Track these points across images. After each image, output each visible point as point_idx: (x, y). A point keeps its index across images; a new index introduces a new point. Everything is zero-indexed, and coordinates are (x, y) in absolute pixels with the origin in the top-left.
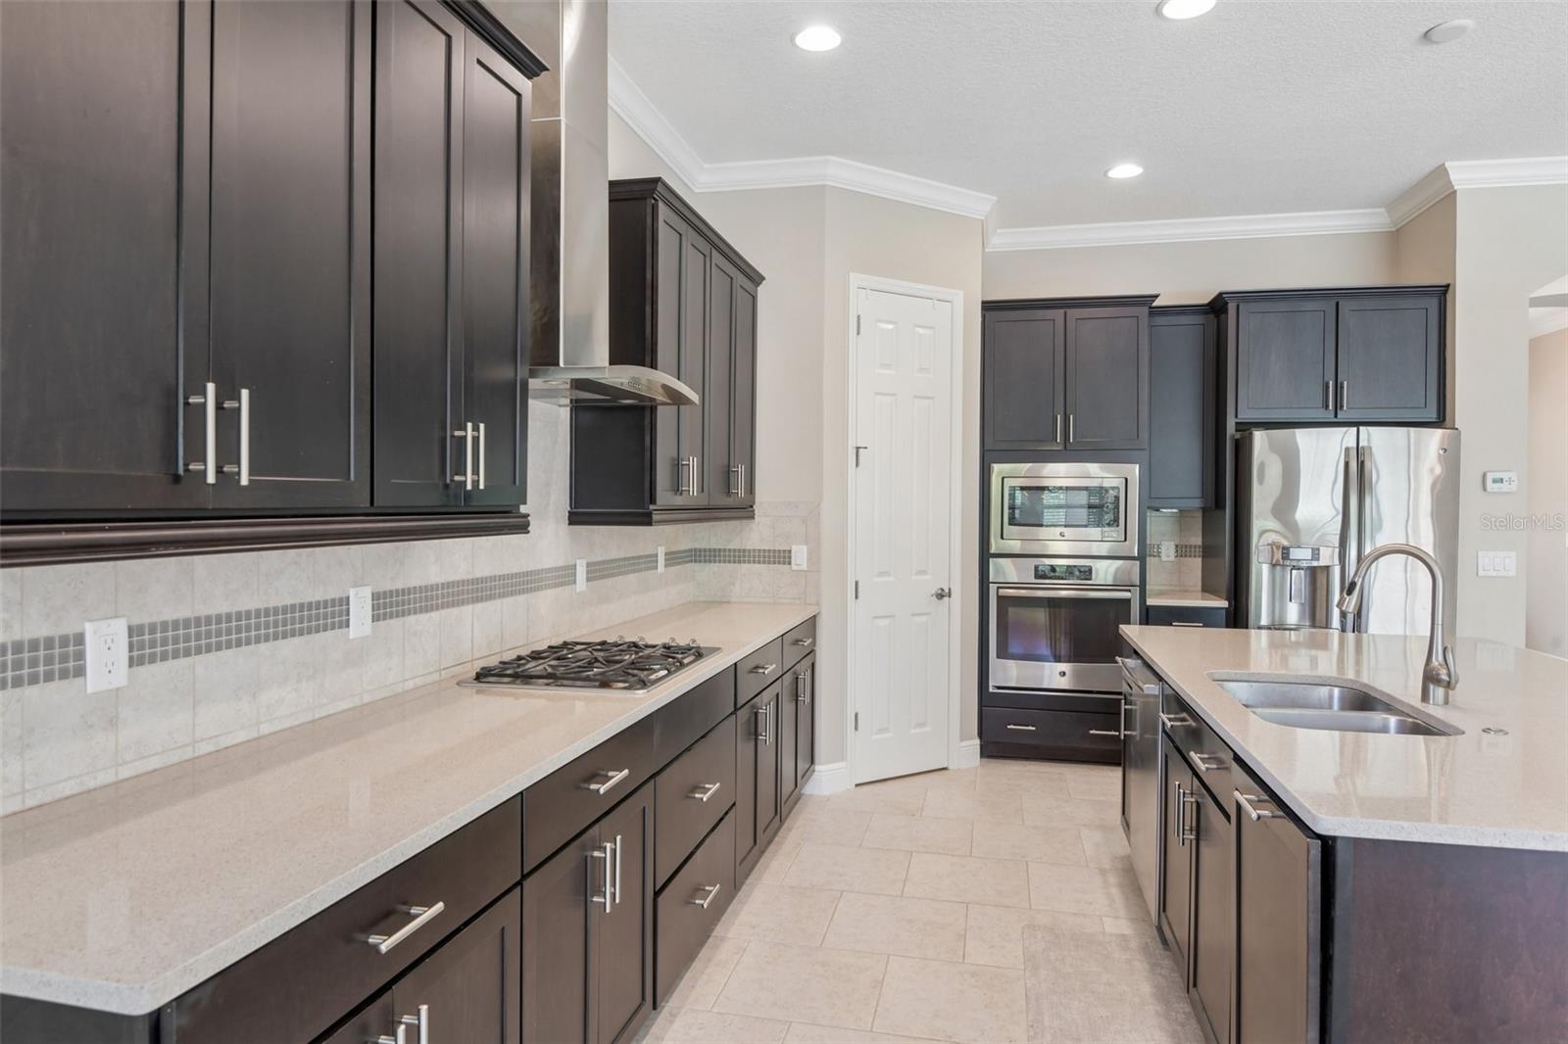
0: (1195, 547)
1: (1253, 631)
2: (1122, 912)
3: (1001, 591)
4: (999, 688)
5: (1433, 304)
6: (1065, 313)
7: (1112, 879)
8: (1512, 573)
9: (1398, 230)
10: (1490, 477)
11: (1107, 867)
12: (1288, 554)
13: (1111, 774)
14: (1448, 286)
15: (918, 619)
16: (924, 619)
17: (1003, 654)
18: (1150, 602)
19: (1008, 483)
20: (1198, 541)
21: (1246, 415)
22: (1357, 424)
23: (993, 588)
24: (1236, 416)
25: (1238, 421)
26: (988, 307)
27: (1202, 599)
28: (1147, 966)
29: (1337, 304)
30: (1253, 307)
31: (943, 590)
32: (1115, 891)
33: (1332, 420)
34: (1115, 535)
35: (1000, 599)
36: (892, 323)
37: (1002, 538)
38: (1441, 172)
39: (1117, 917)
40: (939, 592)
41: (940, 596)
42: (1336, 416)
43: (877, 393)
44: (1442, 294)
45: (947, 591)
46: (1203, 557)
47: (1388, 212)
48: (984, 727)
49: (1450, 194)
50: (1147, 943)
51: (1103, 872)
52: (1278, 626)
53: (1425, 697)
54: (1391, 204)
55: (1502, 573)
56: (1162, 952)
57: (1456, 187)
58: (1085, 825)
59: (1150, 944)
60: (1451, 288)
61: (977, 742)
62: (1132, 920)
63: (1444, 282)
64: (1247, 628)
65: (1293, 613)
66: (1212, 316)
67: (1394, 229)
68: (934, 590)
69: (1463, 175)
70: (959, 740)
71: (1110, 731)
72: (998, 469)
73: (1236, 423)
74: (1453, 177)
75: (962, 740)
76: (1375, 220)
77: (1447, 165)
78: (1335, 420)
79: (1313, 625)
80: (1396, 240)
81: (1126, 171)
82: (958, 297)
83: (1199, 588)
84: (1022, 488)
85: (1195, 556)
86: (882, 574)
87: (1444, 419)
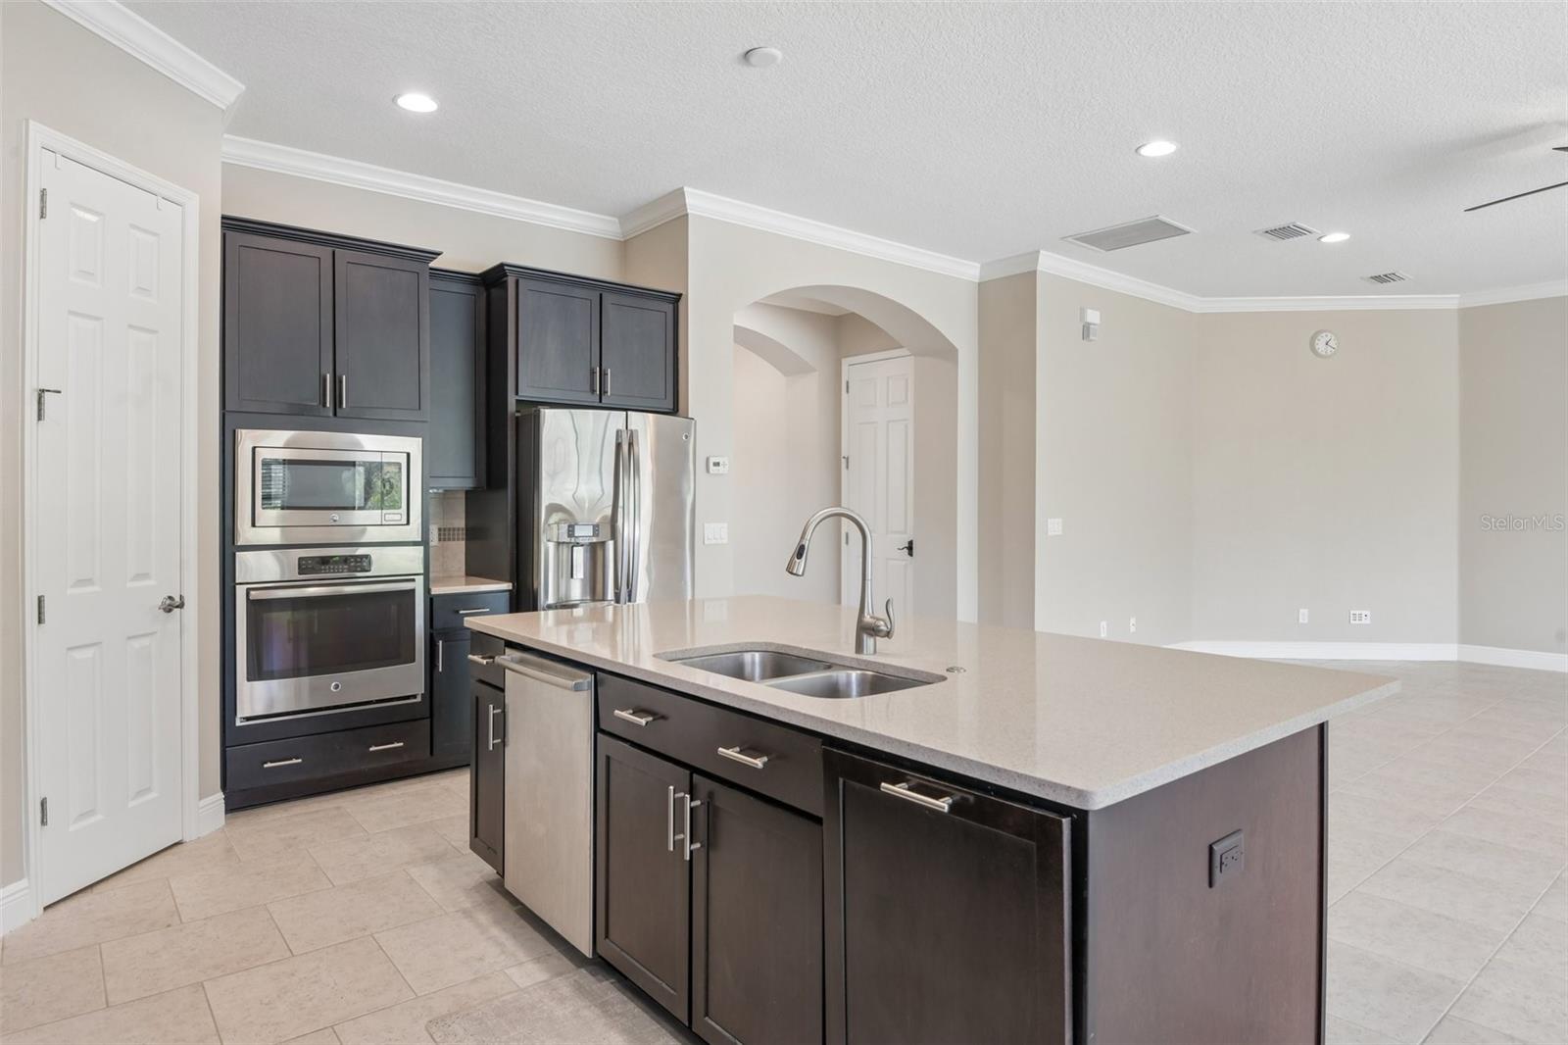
0: (459, 529)
1: (542, 613)
2: (522, 956)
3: (252, 593)
4: (248, 719)
5: (669, 308)
6: (334, 253)
7: (483, 918)
8: (725, 541)
9: (625, 241)
10: (712, 460)
11: (468, 905)
12: (573, 531)
13: (394, 792)
14: (680, 295)
15: (136, 644)
16: (145, 642)
17: (257, 673)
18: (435, 591)
19: (262, 455)
20: (461, 523)
21: (527, 392)
22: (626, 410)
23: (241, 591)
24: (517, 393)
25: (518, 398)
26: (232, 225)
27: (467, 584)
28: (598, 1011)
29: (601, 295)
30: (533, 284)
31: (170, 598)
32: (495, 931)
33: (596, 404)
34: (398, 517)
35: (252, 604)
36: (96, 213)
37: (253, 525)
38: (679, 194)
39: (521, 964)
40: (168, 602)
41: (169, 608)
42: (600, 401)
43: (71, 313)
44: (676, 299)
45: (177, 599)
46: (467, 540)
47: (620, 223)
48: (228, 775)
49: (683, 216)
50: (575, 981)
51: (466, 913)
52: (565, 605)
53: (859, 648)
54: (624, 217)
55: (720, 542)
56: (599, 985)
57: (689, 211)
58: (408, 863)
59: (582, 982)
60: (683, 298)
61: (221, 795)
62: (538, 960)
63: (677, 291)
64: (535, 608)
65: (576, 591)
66: (482, 289)
67: (622, 240)
68: (159, 599)
69: (696, 202)
70: (198, 798)
71: (393, 743)
72: (247, 439)
73: (517, 401)
74: (689, 201)
75: (200, 799)
76: (605, 226)
77: (686, 189)
78: (600, 405)
79: (594, 599)
80: (624, 248)
81: (418, 102)
82: (193, 201)
83: (463, 573)
84: (285, 462)
85: (458, 540)
86: (82, 582)
87: (678, 410)
